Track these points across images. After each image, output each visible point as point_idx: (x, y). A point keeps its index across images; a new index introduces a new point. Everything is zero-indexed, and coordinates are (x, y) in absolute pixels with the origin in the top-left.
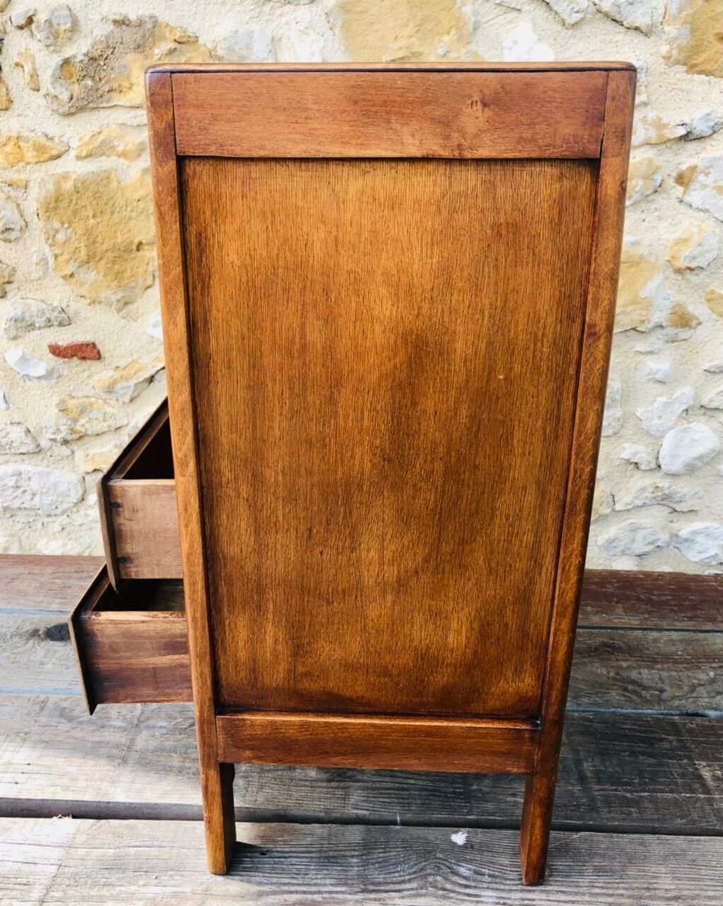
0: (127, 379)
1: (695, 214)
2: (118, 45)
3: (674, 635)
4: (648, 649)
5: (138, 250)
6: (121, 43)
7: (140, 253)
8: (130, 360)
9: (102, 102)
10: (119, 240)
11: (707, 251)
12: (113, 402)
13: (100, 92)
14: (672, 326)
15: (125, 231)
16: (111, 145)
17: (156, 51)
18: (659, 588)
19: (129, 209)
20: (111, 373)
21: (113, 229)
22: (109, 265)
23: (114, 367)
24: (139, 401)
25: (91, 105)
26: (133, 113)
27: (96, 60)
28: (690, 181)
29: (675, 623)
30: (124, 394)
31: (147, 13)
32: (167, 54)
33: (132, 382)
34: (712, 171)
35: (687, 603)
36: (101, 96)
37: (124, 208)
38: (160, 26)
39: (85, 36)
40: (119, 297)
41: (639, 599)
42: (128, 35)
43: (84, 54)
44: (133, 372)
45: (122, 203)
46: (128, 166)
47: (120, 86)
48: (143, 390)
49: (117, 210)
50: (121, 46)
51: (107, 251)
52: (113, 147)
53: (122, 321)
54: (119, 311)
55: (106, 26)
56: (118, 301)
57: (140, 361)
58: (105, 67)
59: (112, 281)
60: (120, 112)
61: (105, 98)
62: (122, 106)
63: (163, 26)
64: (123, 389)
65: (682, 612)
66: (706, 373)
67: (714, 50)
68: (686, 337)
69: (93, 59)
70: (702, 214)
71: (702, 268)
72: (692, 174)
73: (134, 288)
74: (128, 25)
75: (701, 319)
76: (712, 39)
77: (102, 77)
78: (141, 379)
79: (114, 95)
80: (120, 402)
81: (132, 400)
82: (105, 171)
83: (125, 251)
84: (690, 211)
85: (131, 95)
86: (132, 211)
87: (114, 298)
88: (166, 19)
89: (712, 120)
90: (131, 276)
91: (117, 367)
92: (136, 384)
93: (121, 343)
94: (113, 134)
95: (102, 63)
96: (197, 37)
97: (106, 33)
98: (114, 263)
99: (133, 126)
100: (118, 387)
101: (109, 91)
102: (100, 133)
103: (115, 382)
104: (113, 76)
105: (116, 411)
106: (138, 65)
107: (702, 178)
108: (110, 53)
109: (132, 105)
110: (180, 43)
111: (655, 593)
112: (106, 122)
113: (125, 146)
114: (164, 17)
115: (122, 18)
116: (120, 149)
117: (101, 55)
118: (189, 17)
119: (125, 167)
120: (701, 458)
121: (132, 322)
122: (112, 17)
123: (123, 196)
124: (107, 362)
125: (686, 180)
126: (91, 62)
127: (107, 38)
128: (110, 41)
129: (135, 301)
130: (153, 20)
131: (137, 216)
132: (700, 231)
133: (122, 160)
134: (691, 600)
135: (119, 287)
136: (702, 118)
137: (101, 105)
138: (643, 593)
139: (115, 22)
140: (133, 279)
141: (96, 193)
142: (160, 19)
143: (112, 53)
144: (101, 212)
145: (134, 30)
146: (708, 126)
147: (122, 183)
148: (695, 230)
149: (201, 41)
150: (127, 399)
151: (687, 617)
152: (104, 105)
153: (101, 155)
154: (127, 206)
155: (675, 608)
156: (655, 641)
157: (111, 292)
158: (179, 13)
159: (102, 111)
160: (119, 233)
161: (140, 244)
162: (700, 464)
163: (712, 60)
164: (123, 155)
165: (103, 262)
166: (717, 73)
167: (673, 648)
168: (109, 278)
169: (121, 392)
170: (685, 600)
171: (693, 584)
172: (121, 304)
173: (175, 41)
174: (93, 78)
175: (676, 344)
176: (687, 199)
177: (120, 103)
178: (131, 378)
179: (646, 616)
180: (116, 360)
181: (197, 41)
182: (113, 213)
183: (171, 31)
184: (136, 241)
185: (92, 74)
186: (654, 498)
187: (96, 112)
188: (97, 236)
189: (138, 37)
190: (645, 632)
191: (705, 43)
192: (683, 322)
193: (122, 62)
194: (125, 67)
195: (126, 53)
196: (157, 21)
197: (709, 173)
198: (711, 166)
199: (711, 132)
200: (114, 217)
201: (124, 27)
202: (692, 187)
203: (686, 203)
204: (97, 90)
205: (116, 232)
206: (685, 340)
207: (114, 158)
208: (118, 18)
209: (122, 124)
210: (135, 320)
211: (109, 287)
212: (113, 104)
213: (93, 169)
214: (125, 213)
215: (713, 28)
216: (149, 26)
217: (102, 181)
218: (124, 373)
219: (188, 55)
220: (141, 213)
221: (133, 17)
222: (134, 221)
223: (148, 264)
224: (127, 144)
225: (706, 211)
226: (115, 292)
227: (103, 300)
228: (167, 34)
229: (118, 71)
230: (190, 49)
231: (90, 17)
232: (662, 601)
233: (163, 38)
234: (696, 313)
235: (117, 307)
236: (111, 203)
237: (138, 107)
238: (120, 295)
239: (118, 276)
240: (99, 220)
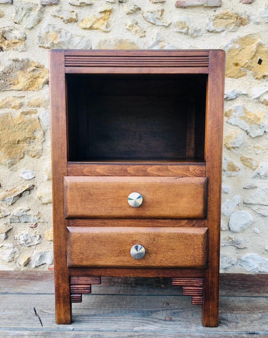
0: (10, 195)
1: (233, 127)
2: (14, 68)
3: (241, 299)
4: (230, 305)
5: (18, 143)
6: (15, 68)
7: (19, 145)
8: (12, 188)
9: (7, 88)
10: (11, 139)
11: (239, 141)
12: (4, 205)
13: (6, 85)
14: (229, 170)
15: (13, 136)
16: (10, 104)
17: (28, 70)
18: (234, 280)
19: (15, 127)
20: (4, 193)
21: (8, 135)
22: (6, 149)
23: (6, 190)
24: (15, 204)
25: (3, 89)
26: (19, 92)
27: (6, 73)
28: (230, 115)
29: (242, 294)
30: (9, 201)
31: (26, 58)
32: (32, 71)
33: (13, 196)
34: (237, 111)
35: (246, 285)
36: (7, 86)
37: (13, 127)
38: (30, 62)
39: (2, 66)
40: (9, 162)
41: (225, 284)
42: (18, 65)
43: (1, 72)
44: (13, 192)
45: (12, 125)
46: (16, 112)
47: (14, 83)
48: (17, 200)
49: (11, 128)
50: (15, 69)
51: (5, 144)
52: (10, 105)
53: (11, 172)
54: (9, 167)
55: (10, 62)
56: (9, 163)
57: (16, 188)
58: (9, 76)
59: (7, 155)
60: (14, 92)
61: (8, 87)
62: (15, 90)
63: (31, 62)
64: (9, 199)
65: (244, 289)
66: (244, 189)
67: (233, 69)
68: (235, 175)
69: (5, 73)
70: (236, 127)
71: (238, 147)
72: (230, 112)
73: (16, 158)
74: (18, 62)
75: (240, 168)
76: (232, 65)
77: (7, 80)
78: (16, 195)
79: (12, 86)
80: (8, 205)
81: (12, 204)
82: (7, 113)
83: (13, 144)
84: (231, 126)
85: (18, 86)
86: (16, 128)
87: (7, 162)
88: (33, 60)
89: (235, 93)
90: (15, 154)
91: (7, 190)
92: (14, 197)
93: (10, 181)
94: (10, 100)
95: (8, 75)
96: (44, 66)
97: (10, 64)
98: (8, 148)
99: (19, 97)
100: (7, 199)
101: (10, 84)
102: (5, 100)
103: (6, 196)
104: (12, 79)
105: (5, 209)
106: (21, 75)
107: (234, 113)
108: (11, 71)
109: (18, 89)
110: (37, 67)
111: (232, 282)
112: (8, 95)
113: (15, 104)
114: (32, 59)
115: (16, 59)
116: (13, 105)
117: (7, 72)
118: (41, 59)
119: (14, 112)
120: (246, 224)
121: (14, 172)
122: (12, 58)
123: (13, 122)
124: (3, 188)
125: (228, 115)
126: (4, 74)
127: (10, 66)
128: (11, 67)
129: (16, 164)
130: (28, 60)
131: (18, 130)
132: (236, 133)
133: (13, 110)
134: (248, 284)
135: (10, 158)
136: (231, 92)
137: (7, 90)
138: (227, 282)
139: (13, 60)
140: (16, 155)
141: (3, 121)
142: (30, 60)
143: (12, 71)
144: (4, 129)
145: (20, 63)
146: (234, 95)
147: (13, 118)
148: (234, 133)
149: (45, 67)
150: (10, 203)
151: (246, 291)
152: (8, 89)
153: (6, 108)
154: (14, 126)
155: (241, 287)
156: (233, 301)
157: (6, 160)
158: (37, 58)
159: (7, 92)
160: (11, 137)
161: (19, 141)
162: (246, 228)
163: (233, 72)
164: (14, 107)
165: (4, 148)
166: (235, 77)
167: (241, 304)
168: (6, 154)
169: (8, 200)
170: (246, 284)
171: (248, 278)
172: (10, 165)
173: (35, 67)
174: (4, 80)
175: (231, 178)
176: (229, 121)
177: (14, 89)
178: (12, 194)
179: (228, 291)
180: (7, 187)
181: (44, 67)
182: (9, 129)
183: (34, 64)
184: (17, 140)
185: (4, 79)
186: (229, 243)
187: (5, 92)
188: (2, 138)
189: (22, 65)
190: (228, 297)
191: (230, 66)
192: (233, 169)
193: (15, 74)
194: (16, 76)
195: (17, 71)
196: (29, 60)
197: (236, 112)
198: (237, 109)
199: (235, 97)
200: (9, 131)
201: (17, 62)
202: (231, 117)
203: (229, 123)
204: (6, 84)
205: (10, 136)
206: (234, 176)
207: (10, 109)
208: (14, 59)
209: (14, 96)
210: (16, 171)
211: (5, 158)
212: (11, 89)
213: (2, 113)
214: (14, 129)
215: (232, 61)
216: (26, 61)
217: (5, 117)
218: (10, 192)
219: (40, 71)
220: (20, 129)
221: (20, 59)
222: (17, 132)
223: (22, 149)
224: (16, 103)
225: (237, 126)
226: (8, 160)
227: (3, 163)
228: (33, 65)
229: (14, 77)
230: (41, 70)
231: (5, 59)
232: (235, 285)
233: (31, 66)
234: (238, 165)
235: (8, 166)
236: (8, 125)
237: (21, 90)
238: (10, 161)
239: (10, 153)
240: (3, 132)
